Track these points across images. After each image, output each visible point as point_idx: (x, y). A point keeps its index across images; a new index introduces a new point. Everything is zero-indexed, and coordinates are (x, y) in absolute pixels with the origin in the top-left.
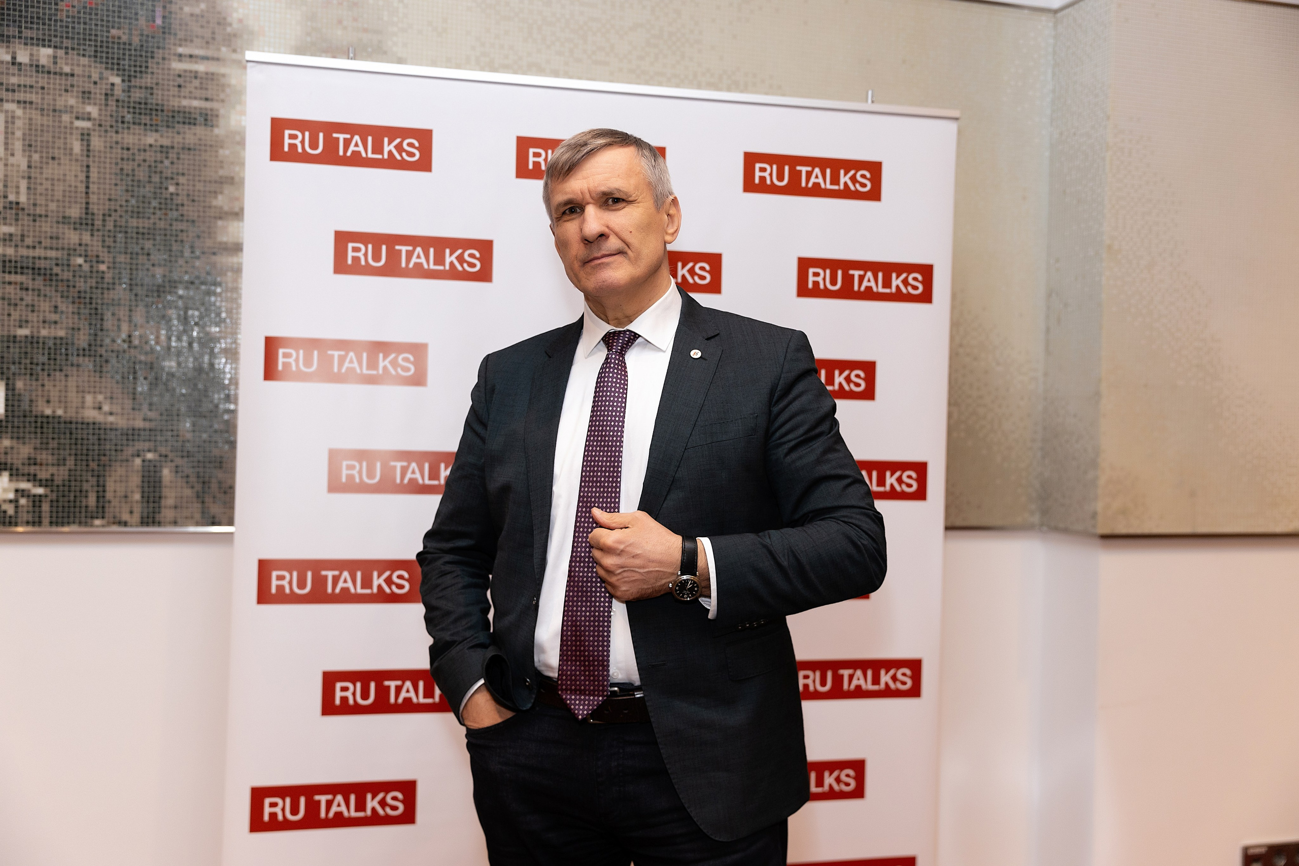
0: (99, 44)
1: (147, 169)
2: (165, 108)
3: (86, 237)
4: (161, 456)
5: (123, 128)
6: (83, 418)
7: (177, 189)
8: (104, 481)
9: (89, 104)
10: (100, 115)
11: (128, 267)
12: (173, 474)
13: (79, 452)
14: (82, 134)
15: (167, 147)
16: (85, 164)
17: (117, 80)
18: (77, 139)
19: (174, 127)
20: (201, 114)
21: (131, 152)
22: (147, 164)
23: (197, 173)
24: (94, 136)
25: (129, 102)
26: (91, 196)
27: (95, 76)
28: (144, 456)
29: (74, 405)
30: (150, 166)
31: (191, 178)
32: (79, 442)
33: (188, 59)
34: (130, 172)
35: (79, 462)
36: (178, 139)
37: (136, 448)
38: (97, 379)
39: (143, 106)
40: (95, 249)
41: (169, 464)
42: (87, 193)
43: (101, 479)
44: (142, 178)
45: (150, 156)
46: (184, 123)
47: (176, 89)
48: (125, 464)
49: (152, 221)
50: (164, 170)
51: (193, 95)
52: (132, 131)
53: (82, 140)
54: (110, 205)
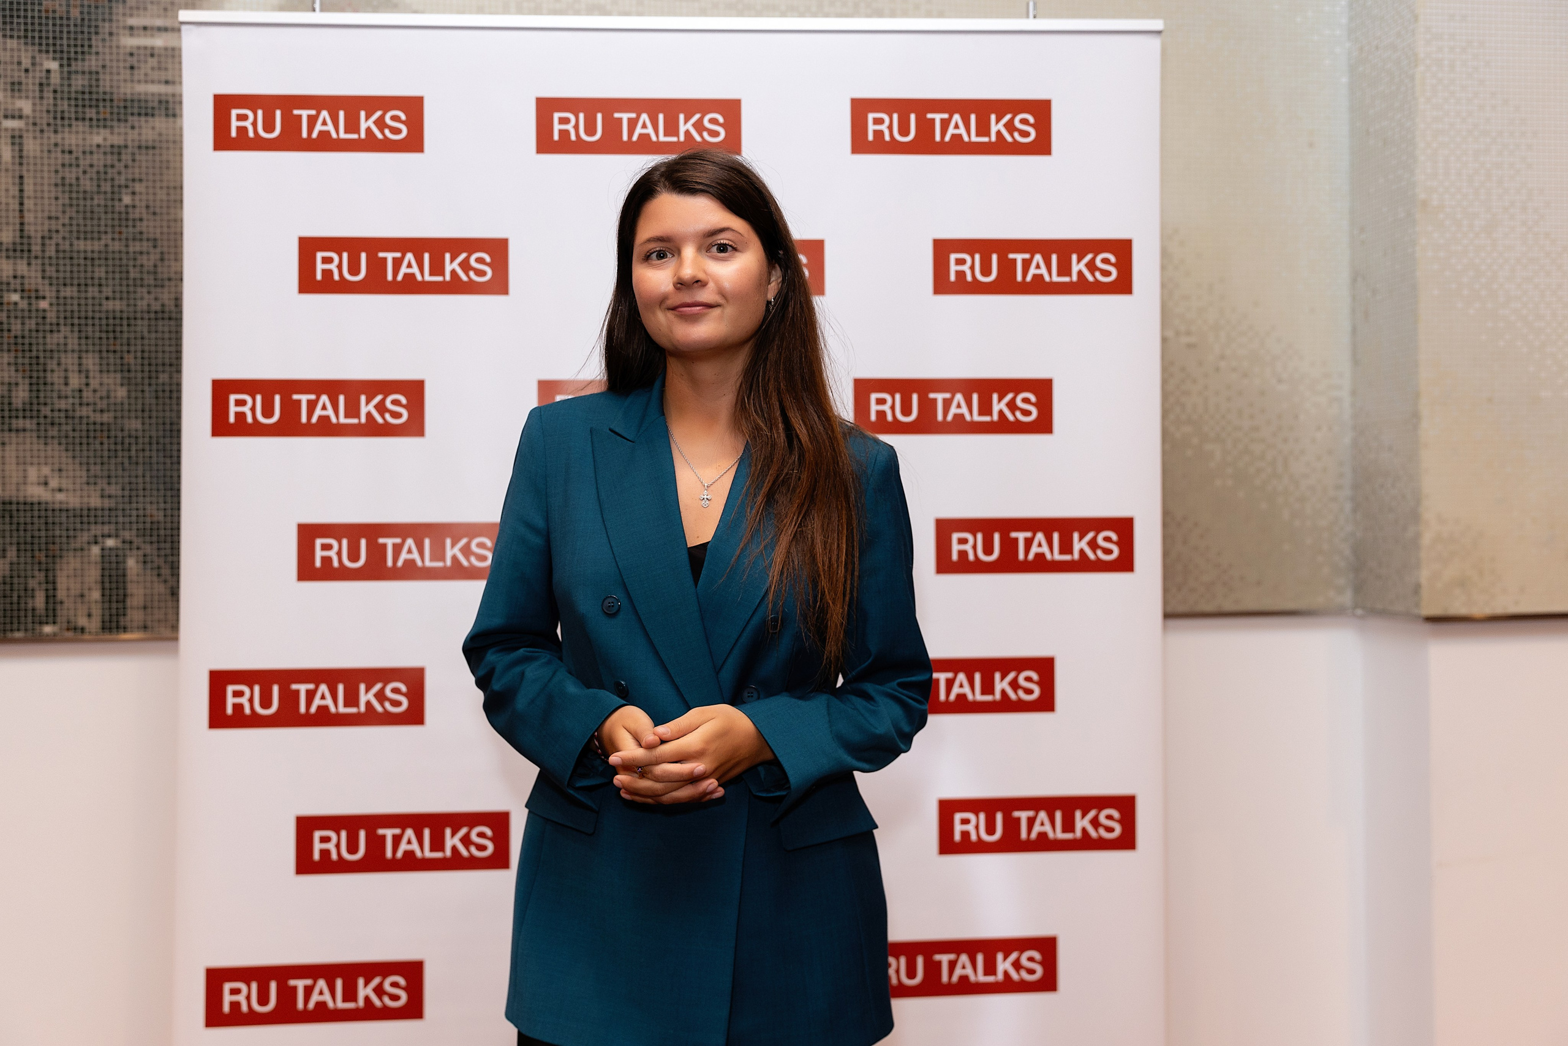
0: (29, 21)
1: (95, 176)
2: (115, 97)
3: (22, 267)
4: (124, 542)
5: (63, 125)
6: (25, 497)
7: (133, 200)
8: (54, 576)
9: (20, 98)
10: (34, 111)
11: (75, 302)
12: (141, 565)
13: (22, 540)
14: (13, 137)
15: (119, 147)
16: (17, 174)
17: (54, 66)
18: (6, 144)
19: (126, 121)
20: (160, 102)
21: (74, 155)
22: (95, 169)
23: (158, 178)
24: (27, 137)
25: (69, 92)
26: (26, 214)
27: (26, 62)
28: (103, 543)
29: (14, 480)
30: (98, 172)
31: (150, 184)
32: (22, 527)
33: (142, 32)
34: (74, 182)
35: (22, 554)
36: (133, 135)
37: (93, 532)
38: (42, 447)
39: (87, 96)
40: (33, 281)
41: (135, 552)
42: (21, 211)
43: (51, 574)
44: (88, 188)
45: (98, 160)
46: (139, 114)
47: (128, 71)
48: (79, 553)
49: (103, 242)
50: (116, 177)
51: (149, 78)
52: (74, 129)
53: (13, 144)
54: (50, 225)
